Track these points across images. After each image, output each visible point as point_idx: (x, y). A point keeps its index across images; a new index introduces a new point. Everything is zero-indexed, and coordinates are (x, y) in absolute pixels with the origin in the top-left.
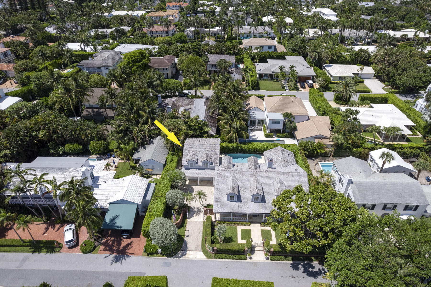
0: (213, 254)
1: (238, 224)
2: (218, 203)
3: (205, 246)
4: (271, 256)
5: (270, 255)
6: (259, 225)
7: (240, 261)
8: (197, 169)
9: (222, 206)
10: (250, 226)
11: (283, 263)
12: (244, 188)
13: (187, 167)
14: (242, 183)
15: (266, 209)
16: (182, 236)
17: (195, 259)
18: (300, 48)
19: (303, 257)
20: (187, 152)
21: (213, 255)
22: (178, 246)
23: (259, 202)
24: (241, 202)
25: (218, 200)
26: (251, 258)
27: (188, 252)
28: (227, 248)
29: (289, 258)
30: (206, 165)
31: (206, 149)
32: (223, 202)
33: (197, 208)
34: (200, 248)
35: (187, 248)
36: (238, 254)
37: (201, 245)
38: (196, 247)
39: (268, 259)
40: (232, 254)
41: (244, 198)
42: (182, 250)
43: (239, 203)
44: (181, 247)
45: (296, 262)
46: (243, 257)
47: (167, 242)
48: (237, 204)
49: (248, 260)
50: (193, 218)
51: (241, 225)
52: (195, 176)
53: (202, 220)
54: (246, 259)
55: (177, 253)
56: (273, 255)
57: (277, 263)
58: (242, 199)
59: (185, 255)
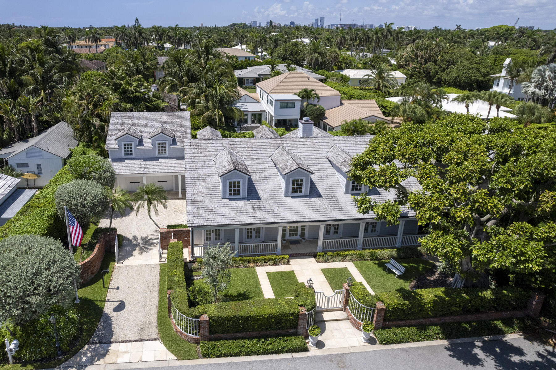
0: (197, 342)
1: (256, 262)
2: (200, 205)
3: (169, 324)
4: (379, 332)
5: (376, 329)
6: (313, 260)
7: (288, 356)
8: (140, 159)
9: (209, 212)
10: (288, 263)
11: (423, 348)
12: (260, 170)
13: (118, 157)
14: (253, 160)
15: (326, 210)
16: (98, 303)
17: (139, 366)
18: (291, 54)
19: (470, 323)
20: (118, 126)
21: (199, 349)
22: (81, 330)
23: (305, 196)
24: (258, 198)
25: (199, 198)
26: (320, 345)
27: (113, 347)
28: (241, 313)
29: (433, 330)
30: (162, 147)
31: (160, 120)
32: (212, 202)
33: (142, 239)
34: (154, 332)
35: (111, 333)
36: (276, 336)
37: (155, 323)
38: (142, 330)
39: (371, 341)
40: (259, 338)
41: (265, 190)
42: (93, 343)
43: (255, 202)
44: (91, 333)
45: (459, 341)
46: (296, 341)
47: (34, 300)
48: (249, 203)
49: (314, 351)
50: (131, 258)
51: (265, 262)
52: (137, 171)
53: (157, 261)
54: (306, 350)
55: (74, 354)
56: (384, 328)
57: (405, 350)
58: (260, 193)
59: (103, 356)
